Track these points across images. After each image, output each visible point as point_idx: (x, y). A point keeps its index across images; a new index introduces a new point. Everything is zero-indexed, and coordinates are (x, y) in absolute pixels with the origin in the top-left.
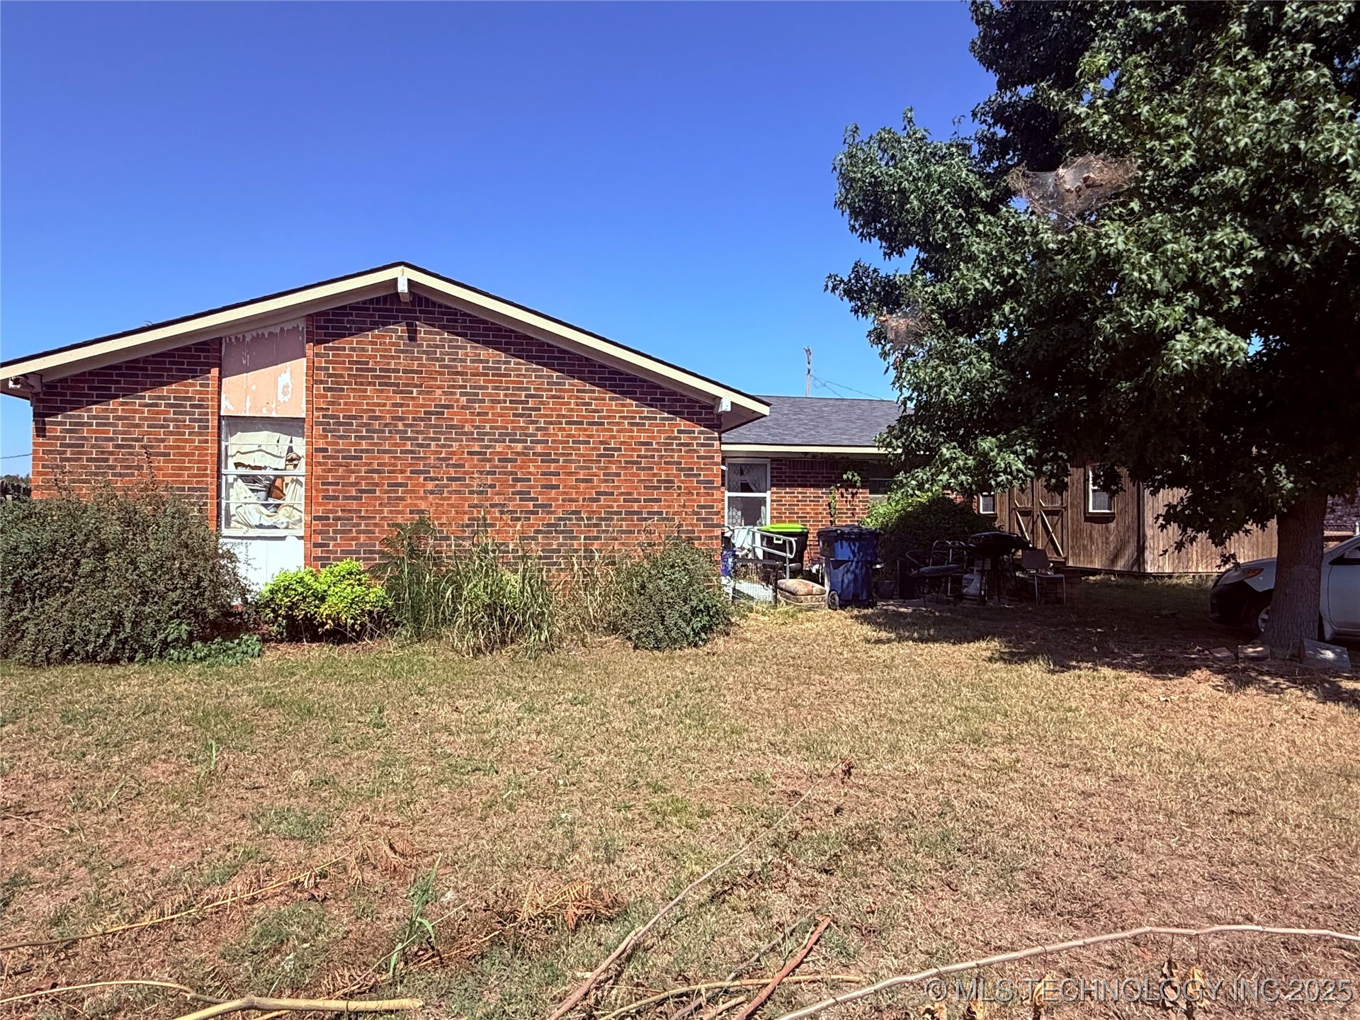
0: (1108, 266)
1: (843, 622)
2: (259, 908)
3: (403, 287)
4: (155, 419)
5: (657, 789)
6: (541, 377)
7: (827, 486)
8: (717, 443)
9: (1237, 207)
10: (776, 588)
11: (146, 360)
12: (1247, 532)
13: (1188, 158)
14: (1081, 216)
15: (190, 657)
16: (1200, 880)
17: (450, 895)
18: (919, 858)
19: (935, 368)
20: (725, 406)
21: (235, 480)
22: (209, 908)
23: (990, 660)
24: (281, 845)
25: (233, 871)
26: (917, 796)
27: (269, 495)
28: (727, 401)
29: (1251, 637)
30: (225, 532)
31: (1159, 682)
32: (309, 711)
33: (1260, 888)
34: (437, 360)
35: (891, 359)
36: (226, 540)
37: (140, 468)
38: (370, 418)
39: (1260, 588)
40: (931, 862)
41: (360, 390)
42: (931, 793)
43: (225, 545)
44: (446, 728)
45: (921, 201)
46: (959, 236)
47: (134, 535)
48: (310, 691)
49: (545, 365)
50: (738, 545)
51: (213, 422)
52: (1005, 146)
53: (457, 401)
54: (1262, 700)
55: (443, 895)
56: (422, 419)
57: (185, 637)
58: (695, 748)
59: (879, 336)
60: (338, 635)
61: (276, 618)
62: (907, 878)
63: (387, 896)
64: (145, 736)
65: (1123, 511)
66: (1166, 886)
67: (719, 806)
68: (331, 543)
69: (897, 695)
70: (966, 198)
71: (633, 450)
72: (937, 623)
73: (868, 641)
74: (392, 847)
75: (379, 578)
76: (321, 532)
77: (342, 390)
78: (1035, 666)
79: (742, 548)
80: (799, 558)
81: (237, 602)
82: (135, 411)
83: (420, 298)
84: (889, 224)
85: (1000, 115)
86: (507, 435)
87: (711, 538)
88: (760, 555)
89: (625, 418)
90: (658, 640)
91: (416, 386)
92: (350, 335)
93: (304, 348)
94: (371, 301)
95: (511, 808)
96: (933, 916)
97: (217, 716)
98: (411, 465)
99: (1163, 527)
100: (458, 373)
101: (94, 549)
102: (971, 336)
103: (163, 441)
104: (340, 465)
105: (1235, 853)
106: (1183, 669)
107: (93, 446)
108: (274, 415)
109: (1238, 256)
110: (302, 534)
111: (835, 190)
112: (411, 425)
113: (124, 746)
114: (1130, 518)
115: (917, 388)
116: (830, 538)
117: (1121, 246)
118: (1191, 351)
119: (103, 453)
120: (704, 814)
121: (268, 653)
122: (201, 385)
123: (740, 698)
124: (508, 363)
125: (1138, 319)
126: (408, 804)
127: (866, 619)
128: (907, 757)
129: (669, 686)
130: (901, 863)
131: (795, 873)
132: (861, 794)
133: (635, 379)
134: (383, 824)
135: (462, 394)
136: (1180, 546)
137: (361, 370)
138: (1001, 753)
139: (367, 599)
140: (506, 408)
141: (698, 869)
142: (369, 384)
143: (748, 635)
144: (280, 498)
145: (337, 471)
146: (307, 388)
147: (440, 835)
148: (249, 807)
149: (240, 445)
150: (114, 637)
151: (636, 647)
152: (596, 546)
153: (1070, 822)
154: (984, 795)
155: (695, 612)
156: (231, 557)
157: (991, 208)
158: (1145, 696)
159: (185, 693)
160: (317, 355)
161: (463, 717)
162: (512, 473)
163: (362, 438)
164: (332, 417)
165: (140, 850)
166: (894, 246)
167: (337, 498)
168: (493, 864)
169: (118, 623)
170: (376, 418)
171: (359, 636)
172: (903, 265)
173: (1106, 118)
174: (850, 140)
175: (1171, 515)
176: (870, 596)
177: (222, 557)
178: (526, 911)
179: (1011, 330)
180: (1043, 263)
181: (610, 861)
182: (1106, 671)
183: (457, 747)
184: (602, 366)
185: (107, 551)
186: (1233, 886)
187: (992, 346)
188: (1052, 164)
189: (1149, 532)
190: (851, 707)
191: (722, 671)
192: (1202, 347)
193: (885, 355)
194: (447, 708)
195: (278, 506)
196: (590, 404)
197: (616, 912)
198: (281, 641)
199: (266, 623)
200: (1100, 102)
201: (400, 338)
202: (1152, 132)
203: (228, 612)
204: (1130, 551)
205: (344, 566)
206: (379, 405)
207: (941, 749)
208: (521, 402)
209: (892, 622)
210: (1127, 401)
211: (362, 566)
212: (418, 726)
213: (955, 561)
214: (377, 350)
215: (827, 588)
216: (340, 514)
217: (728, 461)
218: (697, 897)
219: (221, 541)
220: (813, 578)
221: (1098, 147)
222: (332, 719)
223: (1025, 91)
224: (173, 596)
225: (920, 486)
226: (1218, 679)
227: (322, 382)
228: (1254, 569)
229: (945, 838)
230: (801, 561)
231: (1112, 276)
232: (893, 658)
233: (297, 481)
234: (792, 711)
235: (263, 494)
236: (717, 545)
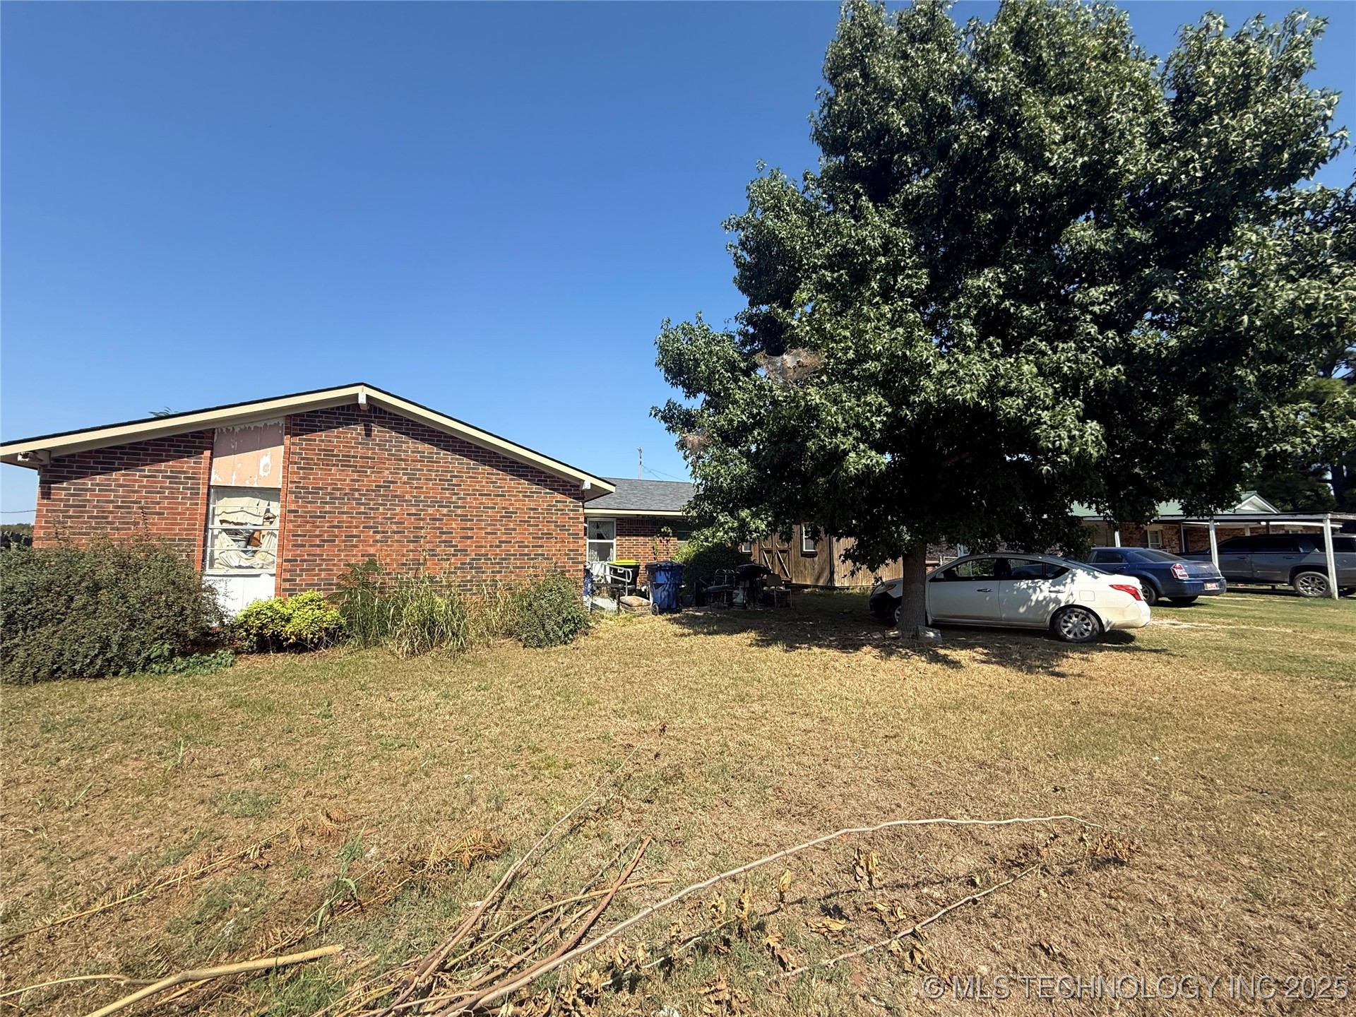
0: (812, 412)
1: (662, 625)
2: (207, 881)
3: (362, 400)
4: (152, 487)
5: (535, 750)
6: (462, 464)
7: (652, 536)
8: (581, 509)
9: (877, 383)
10: (619, 602)
11: (147, 443)
12: (887, 565)
13: (851, 355)
14: (796, 382)
15: (170, 670)
16: (871, 783)
17: (373, 851)
18: (708, 785)
19: (715, 467)
20: (587, 486)
21: (220, 533)
22: (160, 888)
23: (750, 645)
24: (233, 823)
25: (187, 851)
26: (706, 741)
27: (248, 543)
28: (588, 483)
29: (891, 625)
30: (208, 571)
31: (844, 655)
32: (269, 708)
33: (905, 786)
34: (386, 450)
35: (690, 460)
36: (208, 578)
37: (136, 524)
38: (334, 489)
39: (895, 596)
40: (715, 787)
41: (326, 470)
42: (715, 739)
43: (208, 581)
44: (381, 715)
45: (707, 366)
46: (728, 389)
47: (127, 575)
48: (272, 692)
49: (465, 456)
50: (595, 574)
51: (203, 490)
52: (753, 338)
53: (401, 478)
54: (898, 663)
55: (368, 851)
56: (373, 491)
57: (166, 654)
58: (562, 718)
59: (682, 445)
60: (300, 646)
61: (248, 636)
62: (700, 800)
63: (321, 857)
64: (120, 738)
65: (822, 550)
66: (853, 789)
67: (578, 760)
68: (298, 579)
69: (694, 672)
70: (732, 366)
71: (526, 513)
72: (719, 621)
73: (676, 635)
74: (328, 816)
75: (335, 603)
76: (290, 571)
77: (312, 469)
78: (776, 648)
79: (597, 576)
80: (634, 582)
81: (215, 624)
82: (136, 481)
83: (375, 408)
84: (688, 378)
85: (751, 320)
86: (437, 502)
87: (577, 571)
88: (609, 580)
89: (520, 492)
90: (540, 641)
91: (370, 468)
92: (320, 431)
93: (282, 439)
94: (338, 408)
95: (427, 774)
96: (717, 826)
97: (188, 717)
98: (363, 522)
99: (843, 562)
100: (401, 460)
101: (87, 588)
102: (736, 448)
103: (158, 503)
104: (308, 522)
105: (890, 764)
106: (857, 647)
107: (94, 507)
108: (255, 485)
109: (879, 411)
110: (274, 571)
111: (655, 355)
112: (364, 495)
113: (99, 749)
114: (825, 555)
115: (705, 478)
116: (653, 569)
117: (818, 401)
118: (858, 463)
119: (104, 512)
120: (568, 766)
121: (239, 663)
122: (195, 463)
123: (594, 679)
124: (439, 454)
125: (830, 443)
126: (345, 778)
127: (676, 621)
128: (700, 714)
129: (546, 674)
130: (696, 790)
131: (628, 805)
132: (671, 742)
133: (527, 467)
134: (323, 797)
135: (404, 474)
136: (853, 573)
137: (328, 455)
138: (756, 707)
139: (324, 619)
140: (437, 484)
141: (562, 809)
142: (334, 465)
143: (601, 634)
144: (257, 546)
145: (305, 526)
146: (284, 467)
147: (370, 802)
148: (207, 793)
149: (224, 507)
150: (101, 656)
151: (525, 646)
152: (498, 577)
153: (798, 751)
154: (747, 737)
155: (565, 621)
156: (211, 590)
157: (746, 373)
158: (837, 664)
159: (162, 700)
160: (293, 444)
161: (394, 705)
162: (439, 528)
163: (326, 503)
164: (303, 488)
165: (101, 841)
166: (691, 391)
167: (304, 546)
168: (410, 821)
169: (106, 645)
170: (338, 489)
171: (317, 647)
172: (695, 403)
173: (808, 328)
174: (665, 327)
175: (848, 555)
176: (677, 605)
177: (205, 591)
178: (432, 859)
179: (759, 445)
180: (776, 408)
181: (499, 809)
182: (816, 649)
183: (388, 729)
184: (504, 458)
185: (100, 589)
186: (889, 785)
187: (747, 454)
188: (779, 352)
189: (836, 563)
190: (666, 681)
191: (582, 661)
192: (863, 461)
193: (686, 458)
194: (382, 699)
195: (255, 552)
196: (496, 483)
197: (502, 850)
198: (252, 653)
199: (240, 639)
200: (804, 319)
201: (359, 434)
202: (832, 339)
203: (207, 632)
204: (826, 574)
205: (307, 595)
206: (340, 480)
207: (721, 707)
208: (448, 480)
209: (691, 622)
210: (822, 489)
211: (322, 595)
212: (358, 714)
213: (728, 583)
214: (341, 442)
215: (651, 601)
216: (306, 557)
217: (589, 519)
218: (560, 830)
219: (204, 578)
220: (643, 595)
221: (804, 345)
222: (288, 714)
223: (764, 308)
224: (158, 622)
225: (706, 540)
226: (876, 652)
227: (296, 463)
228: (891, 585)
229: (724, 769)
230: (635, 584)
231: (814, 417)
232: (692, 646)
233: (272, 534)
234: (628, 686)
235: (243, 544)
236: (581, 575)
